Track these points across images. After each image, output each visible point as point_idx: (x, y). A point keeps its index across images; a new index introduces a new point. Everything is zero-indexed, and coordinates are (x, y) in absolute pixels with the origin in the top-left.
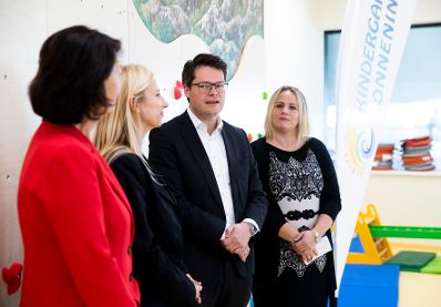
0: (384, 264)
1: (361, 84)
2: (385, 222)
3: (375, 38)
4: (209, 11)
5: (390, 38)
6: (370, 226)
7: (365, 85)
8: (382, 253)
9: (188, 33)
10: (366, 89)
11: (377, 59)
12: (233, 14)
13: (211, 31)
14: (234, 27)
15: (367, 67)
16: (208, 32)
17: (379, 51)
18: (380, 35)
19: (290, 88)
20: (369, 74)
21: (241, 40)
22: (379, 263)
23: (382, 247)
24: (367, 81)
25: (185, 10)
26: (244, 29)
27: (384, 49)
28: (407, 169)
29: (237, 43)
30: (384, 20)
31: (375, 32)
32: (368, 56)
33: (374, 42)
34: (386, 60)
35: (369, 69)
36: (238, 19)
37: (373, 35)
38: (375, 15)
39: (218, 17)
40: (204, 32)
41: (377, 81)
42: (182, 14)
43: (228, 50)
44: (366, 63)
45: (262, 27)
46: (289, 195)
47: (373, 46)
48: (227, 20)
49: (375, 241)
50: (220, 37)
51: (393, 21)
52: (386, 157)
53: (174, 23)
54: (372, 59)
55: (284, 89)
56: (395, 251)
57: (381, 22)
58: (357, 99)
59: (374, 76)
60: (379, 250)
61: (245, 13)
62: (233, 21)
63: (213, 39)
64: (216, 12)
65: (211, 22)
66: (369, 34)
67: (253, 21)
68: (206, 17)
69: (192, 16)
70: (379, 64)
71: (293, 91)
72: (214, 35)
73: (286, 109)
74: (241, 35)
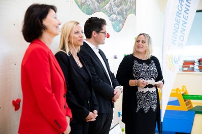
0: (189, 111)
1: (174, 33)
2: (190, 93)
3: (181, 14)
4: (109, 3)
5: (188, 14)
6: (183, 95)
7: (176, 33)
8: (188, 106)
9: (99, 11)
10: (176, 35)
11: (181, 23)
12: (121, 5)
13: (110, 11)
14: (121, 10)
15: (177, 26)
16: (109, 11)
17: (182, 19)
18: (183, 12)
19: (143, 34)
20: (178, 28)
21: (124, 15)
22: (186, 110)
23: (188, 103)
24: (177, 32)
25: (98, 2)
26: (126, 11)
27: (185, 18)
28: (200, 71)
29: (123, 17)
30: (184, 6)
31: (181, 11)
32: (177, 21)
33: (180, 15)
34: (186, 23)
35: (177, 27)
36: (123, 7)
37: (180, 12)
38: (181, 4)
39: (114, 5)
40: (107, 11)
41: (181, 32)
42: (96, 4)
43: (118, 19)
44: (176, 24)
45: (135, 10)
46: (142, 78)
47: (180, 17)
48: (118, 7)
49: (185, 101)
50: (115, 14)
51: (189, 6)
52: (191, 66)
53: (93, 7)
54: (179, 22)
55: (141, 34)
56: (194, 106)
57: (183, 7)
58: (172, 39)
59: (180, 30)
60: (187, 105)
61: (127, 5)
62: (121, 8)
63: (111, 14)
64: (113, 3)
65: (110, 7)
66: (178, 12)
67: (131, 8)
68: (108, 5)
69: (101, 4)
70: (182, 25)
71: (144, 35)
72: (111, 12)
73: (140, 43)
74: (125, 13)
